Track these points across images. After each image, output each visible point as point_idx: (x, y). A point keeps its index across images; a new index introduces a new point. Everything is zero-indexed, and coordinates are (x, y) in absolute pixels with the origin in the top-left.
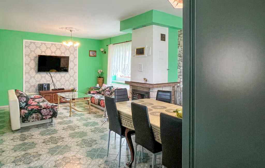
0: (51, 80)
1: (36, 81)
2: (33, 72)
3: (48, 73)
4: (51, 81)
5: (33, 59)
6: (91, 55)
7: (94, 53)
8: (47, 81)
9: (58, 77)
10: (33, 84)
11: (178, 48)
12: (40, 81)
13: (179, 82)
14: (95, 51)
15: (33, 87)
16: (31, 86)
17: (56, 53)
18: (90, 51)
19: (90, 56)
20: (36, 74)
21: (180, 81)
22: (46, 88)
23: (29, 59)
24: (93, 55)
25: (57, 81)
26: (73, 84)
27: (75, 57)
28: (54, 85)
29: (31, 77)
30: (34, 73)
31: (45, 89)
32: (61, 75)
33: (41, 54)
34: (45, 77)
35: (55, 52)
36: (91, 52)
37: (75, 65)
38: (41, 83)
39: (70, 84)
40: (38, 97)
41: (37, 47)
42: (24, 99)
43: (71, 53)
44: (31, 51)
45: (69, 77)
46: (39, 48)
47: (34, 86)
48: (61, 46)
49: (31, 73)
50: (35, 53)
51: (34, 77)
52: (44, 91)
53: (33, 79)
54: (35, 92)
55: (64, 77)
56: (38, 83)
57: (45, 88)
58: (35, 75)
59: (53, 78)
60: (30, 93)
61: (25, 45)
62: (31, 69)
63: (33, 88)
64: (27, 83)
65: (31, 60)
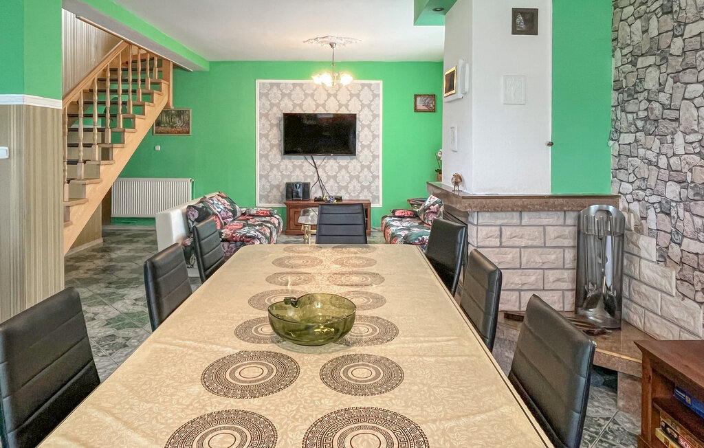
0: (316, 174)
1: (283, 176)
2: (276, 154)
3: (309, 157)
4: (314, 177)
5: (275, 123)
6: (420, 106)
7: (428, 103)
8: (306, 177)
9: (332, 166)
10: (275, 183)
11: (613, 56)
12: (289, 177)
13: (615, 193)
14: (433, 96)
15: (275, 190)
16: (272, 187)
17: (349, 108)
18: (416, 96)
19: (416, 110)
20: (282, 159)
21: (619, 192)
22: (301, 194)
23: (267, 125)
24: (425, 108)
25: (329, 177)
26: (369, 188)
27: (375, 116)
28: (322, 187)
29: (272, 167)
30: (279, 157)
31: (297, 195)
32: (338, 163)
33: (293, 110)
34: (301, 167)
35: (347, 106)
36: (419, 99)
37: (375, 136)
38: (293, 180)
39: (363, 188)
40: (265, 212)
41: (283, 95)
42: (193, 213)
43: (363, 106)
44: (272, 105)
45: (359, 168)
46: (289, 95)
47: (278, 187)
48: (340, 88)
49: (271, 155)
50: (280, 110)
51: (278, 166)
52: (295, 200)
53: (275, 171)
54: (280, 203)
55: (346, 167)
56: (286, 181)
57: (297, 193)
58: (280, 162)
59: (320, 171)
60: (270, 203)
61: (260, 93)
62: (272, 146)
63: (275, 192)
64: (263, 179)
65: (271, 125)
